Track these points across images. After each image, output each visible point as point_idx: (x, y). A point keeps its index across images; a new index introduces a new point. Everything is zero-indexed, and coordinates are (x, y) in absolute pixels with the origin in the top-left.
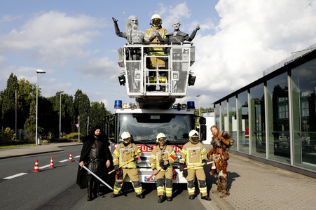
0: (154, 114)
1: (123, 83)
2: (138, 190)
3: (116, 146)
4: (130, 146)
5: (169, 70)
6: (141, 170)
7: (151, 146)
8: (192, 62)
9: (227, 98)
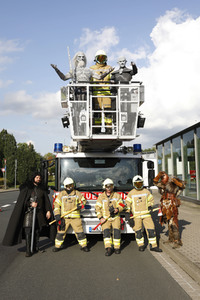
0: (98, 159)
1: (66, 125)
2: (83, 243)
3: (57, 194)
5: (117, 111)
6: (85, 219)
7: (95, 193)
8: (141, 103)
9: (171, 139)
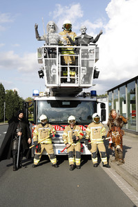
0: (65, 101)
1: (42, 76)
2: (54, 161)
3: (35, 126)
4: (46, 126)
5: (79, 66)
6: (55, 145)
7: (63, 126)
8: (96, 60)
9: (118, 87)
